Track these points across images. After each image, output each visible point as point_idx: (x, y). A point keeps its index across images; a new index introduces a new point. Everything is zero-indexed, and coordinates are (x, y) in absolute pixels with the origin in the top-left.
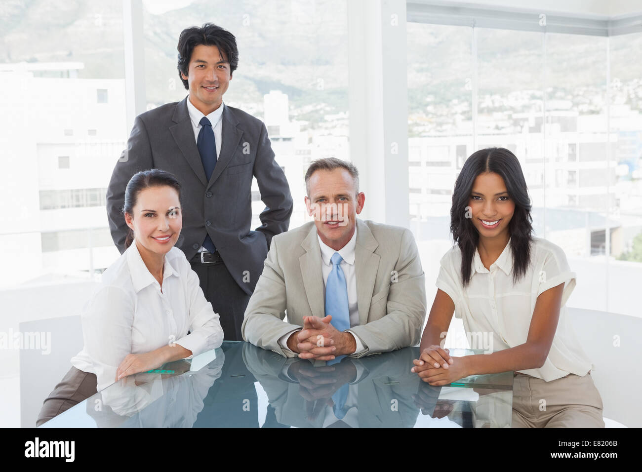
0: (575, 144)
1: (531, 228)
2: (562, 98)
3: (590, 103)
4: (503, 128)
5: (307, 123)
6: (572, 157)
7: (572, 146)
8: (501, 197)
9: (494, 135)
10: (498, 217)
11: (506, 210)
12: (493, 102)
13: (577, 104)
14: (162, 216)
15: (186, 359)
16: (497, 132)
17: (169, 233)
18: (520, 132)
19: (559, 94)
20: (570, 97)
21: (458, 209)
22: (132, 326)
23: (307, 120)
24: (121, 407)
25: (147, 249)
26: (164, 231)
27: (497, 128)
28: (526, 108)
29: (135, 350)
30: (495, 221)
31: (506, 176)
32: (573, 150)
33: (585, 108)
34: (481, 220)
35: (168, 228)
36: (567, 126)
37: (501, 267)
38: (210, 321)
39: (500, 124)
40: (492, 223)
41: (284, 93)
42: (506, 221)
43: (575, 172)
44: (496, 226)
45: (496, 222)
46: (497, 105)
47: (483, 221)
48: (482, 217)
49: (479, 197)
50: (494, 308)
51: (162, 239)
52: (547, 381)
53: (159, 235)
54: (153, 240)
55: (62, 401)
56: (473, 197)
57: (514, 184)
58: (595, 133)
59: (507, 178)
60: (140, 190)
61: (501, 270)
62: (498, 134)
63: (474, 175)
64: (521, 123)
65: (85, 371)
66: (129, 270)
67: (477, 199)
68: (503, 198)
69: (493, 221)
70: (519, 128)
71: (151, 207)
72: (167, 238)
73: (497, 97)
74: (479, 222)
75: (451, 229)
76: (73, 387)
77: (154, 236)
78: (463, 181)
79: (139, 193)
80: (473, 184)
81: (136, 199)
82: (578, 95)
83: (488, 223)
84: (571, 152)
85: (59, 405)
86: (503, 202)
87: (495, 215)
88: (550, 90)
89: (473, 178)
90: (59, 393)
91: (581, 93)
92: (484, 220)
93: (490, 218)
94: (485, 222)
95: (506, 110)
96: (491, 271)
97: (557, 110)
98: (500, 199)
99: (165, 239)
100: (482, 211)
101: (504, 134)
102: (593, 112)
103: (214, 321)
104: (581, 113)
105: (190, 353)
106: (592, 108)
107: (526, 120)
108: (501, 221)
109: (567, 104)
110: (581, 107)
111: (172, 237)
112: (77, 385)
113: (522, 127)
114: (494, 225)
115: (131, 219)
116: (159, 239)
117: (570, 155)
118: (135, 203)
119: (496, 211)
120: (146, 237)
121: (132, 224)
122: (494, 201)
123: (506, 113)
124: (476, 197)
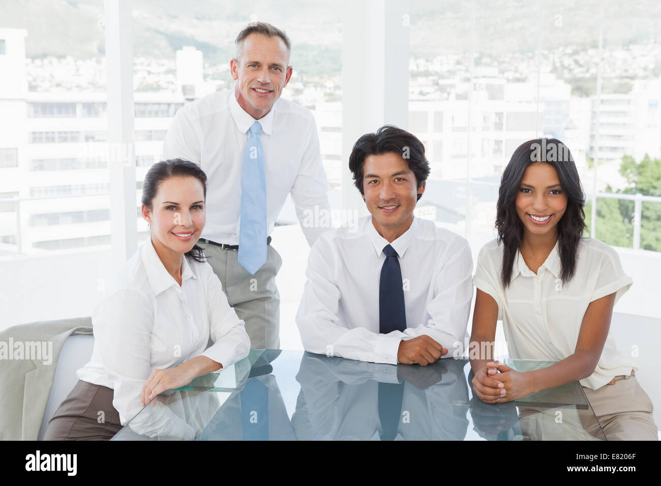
0: (502, 113)
1: (584, 224)
2: (489, 65)
3: (516, 71)
4: (427, 93)
5: (222, 83)
6: (499, 126)
7: (499, 115)
8: (553, 191)
9: (418, 100)
10: (549, 213)
11: (558, 204)
12: (418, 66)
13: (502, 72)
14: (185, 209)
15: (214, 372)
16: (421, 97)
17: (192, 230)
18: (447, 99)
19: (486, 60)
20: (496, 64)
21: (505, 202)
22: (151, 333)
23: (222, 80)
24: (140, 424)
25: (165, 247)
26: (187, 226)
27: (421, 93)
28: (452, 73)
29: (154, 361)
30: (546, 216)
31: (560, 168)
32: (500, 119)
33: (511, 75)
34: (529, 215)
35: (192, 223)
36: (494, 93)
37: (549, 269)
38: (234, 327)
39: (425, 90)
40: (542, 219)
41: (198, 49)
42: (559, 216)
43: (501, 141)
44: (547, 222)
45: (547, 218)
46: (422, 69)
47: (532, 217)
48: (531, 212)
49: (529, 190)
50: (539, 314)
51: (183, 235)
52: (595, 389)
53: (179, 232)
54: (173, 236)
55: (74, 419)
56: (522, 190)
57: (568, 176)
58: (521, 102)
59: (561, 170)
60: (162, 179)
61: (549, 272)
62: (423, 100)
63: (525, 165)
64: (448, 90)
65: (95, 384)
66: (145, 271)
67: (526, 192)
68: (555, 192)
69: (543, 217)
70: (445, 95)
71: (174, 200)
72: (189, 235)
73: (422, 62)
74: (527, 217)
75: (497, 225)
76: (84, 402)
77: (175, 231)
78: (512, 172)
79: (161, 183)
80: (523, 176)
81: (157, 190)
82: (504, 62)
83: (538, 219)
84: (498, 121)
85: (71, 424)
86: (555, 195)
87: (546, 210)
88: (476, 55)
89: (523, 169)
90: (68, 410)
91: (507, 60)
92: (534, 215)
93: (540, 212)
94: (535, 218)
95: (432, 75)
96: (538, 274)
97: (484, 77)
98: (551, 193)
99: (186, 235)
100: (532, 204)
101: (428, 100)
102: (518, 80)
103: (239, 327)
104: (508, 81)
105: (220, 366)
106: (518, 75)
107: (453, 86)
108: (553, 217)
109: (494, 71)
110: (506, 75)
111: (195, 234)
112: (89, 400)
113: (449, 94)
114: (545, 221)
115: (148, 212)
116: (180, 235)
117: (496, 124)
118: (156, 194)
119: (547, 205)
120: (166, 232)
121: (149, 218)
122: (545, 195)
123: (431, 78)
124: (525, 189)
